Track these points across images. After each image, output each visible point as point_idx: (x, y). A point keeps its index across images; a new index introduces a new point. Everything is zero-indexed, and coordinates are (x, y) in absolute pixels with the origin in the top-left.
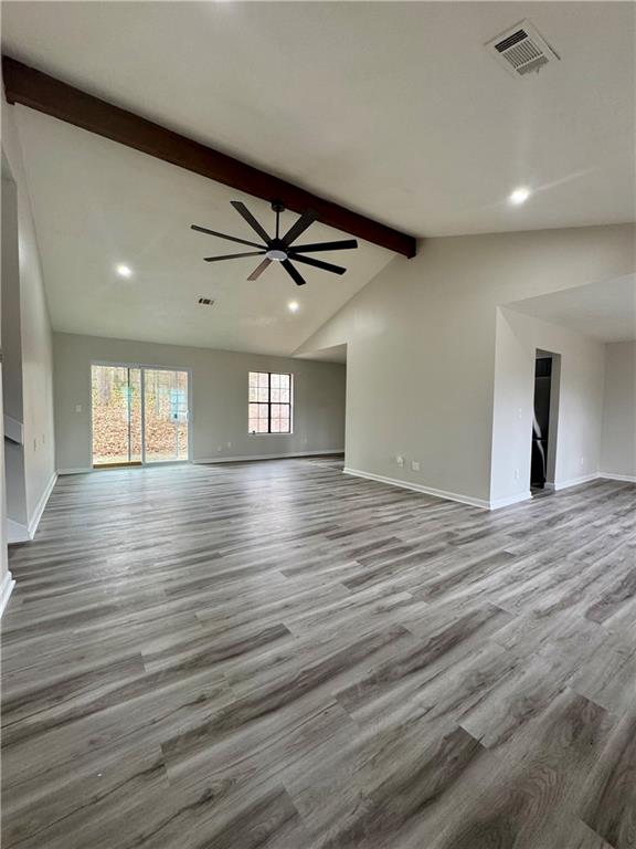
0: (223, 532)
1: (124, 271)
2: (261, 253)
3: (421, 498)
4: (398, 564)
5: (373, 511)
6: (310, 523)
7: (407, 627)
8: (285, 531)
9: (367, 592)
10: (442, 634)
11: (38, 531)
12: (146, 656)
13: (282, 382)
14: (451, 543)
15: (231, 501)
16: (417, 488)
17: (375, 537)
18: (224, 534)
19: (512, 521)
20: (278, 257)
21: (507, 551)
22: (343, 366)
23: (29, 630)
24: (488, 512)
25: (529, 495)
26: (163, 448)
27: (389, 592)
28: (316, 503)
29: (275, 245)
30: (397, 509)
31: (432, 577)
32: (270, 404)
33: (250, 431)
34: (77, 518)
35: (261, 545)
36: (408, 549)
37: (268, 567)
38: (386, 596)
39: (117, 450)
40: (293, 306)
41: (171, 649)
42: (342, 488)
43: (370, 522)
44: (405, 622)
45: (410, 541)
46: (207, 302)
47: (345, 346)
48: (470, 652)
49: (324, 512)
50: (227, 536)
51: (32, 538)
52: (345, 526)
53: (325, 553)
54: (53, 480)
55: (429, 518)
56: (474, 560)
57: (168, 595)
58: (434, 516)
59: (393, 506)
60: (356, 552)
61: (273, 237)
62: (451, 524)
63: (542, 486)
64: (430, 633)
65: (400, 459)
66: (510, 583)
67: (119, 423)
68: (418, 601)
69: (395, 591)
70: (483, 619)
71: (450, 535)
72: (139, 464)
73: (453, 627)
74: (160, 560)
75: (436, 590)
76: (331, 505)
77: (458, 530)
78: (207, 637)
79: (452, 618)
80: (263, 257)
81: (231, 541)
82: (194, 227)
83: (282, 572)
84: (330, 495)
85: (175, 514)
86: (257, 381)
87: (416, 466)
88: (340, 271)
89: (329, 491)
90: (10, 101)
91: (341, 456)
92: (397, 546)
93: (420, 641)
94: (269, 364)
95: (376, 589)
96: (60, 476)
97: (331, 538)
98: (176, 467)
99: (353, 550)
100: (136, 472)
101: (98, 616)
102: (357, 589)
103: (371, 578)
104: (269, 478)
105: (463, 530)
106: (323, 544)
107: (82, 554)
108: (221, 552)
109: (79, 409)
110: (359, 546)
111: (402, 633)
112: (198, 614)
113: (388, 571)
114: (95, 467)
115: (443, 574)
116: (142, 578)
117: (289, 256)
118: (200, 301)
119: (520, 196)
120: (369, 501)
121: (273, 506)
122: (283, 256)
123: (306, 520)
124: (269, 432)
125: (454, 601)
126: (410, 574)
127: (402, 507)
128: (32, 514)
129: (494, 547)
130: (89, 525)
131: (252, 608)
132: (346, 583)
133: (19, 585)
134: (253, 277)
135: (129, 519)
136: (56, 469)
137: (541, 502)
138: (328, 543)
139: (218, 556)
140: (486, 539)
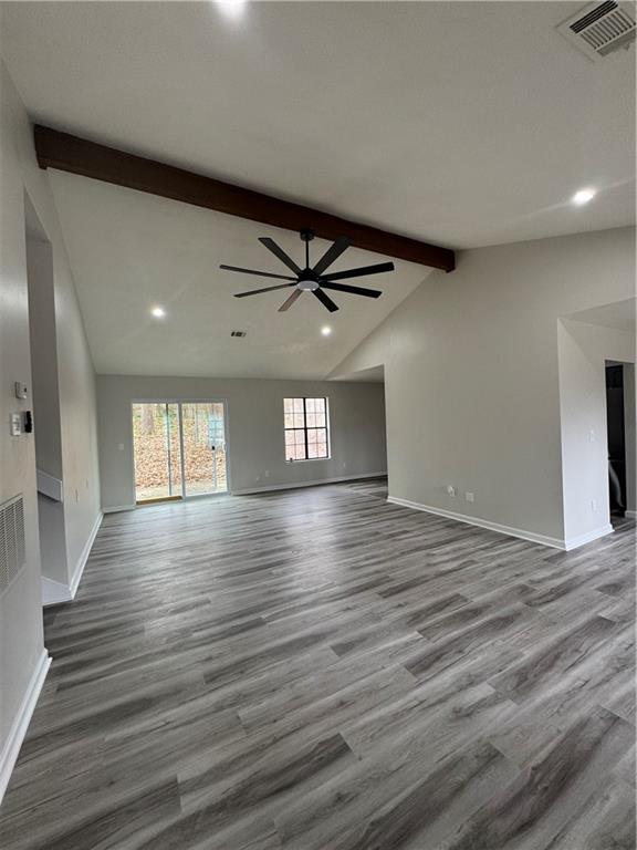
0: (265, 586)
1: (158, 312)
2: (291, 285)
3: (479, 534)
4: (468, 636)
5: (428, 555)
6: (359, 573)
7: (497, 745)
8: (332, 585)
9: (436, 682)
10: (545, 762)
11: (79, 588)
12: (183, 783)
13: (317, 406)
14: (528, 603)
15: (272, 544)
16: (472, 521)
17: (434, 594)
18: (267, 590)
19: (596, 568)
20: (308, 287)
21: (603, 615)
22: (381, 385)
23: (60, 733)
24: (563, 554)
25: (610, 529)
26: (203, 477)
27: (464, 683)
28: (361, 544)
29: (306, 275)
30: (455, 551)
31: (516, 658)
32: (306, 429)
33: (288, 459)
34: (119, 568)
35: (306, 606)
36: (476, 612)
37: (317, 638)
38: (462, 689)
39: (159, 481)
40: (326, 331)
41: (210, 772)
42: (388, 523)
43: (424, 572)
44: (494, 736)
45: (478, 600)
46: (239, 334)
47: (382, 367)
48: (591, 798)
49: (373, 557)
50: (270, 593)
51: (73, 596)
52: (400, 577)
53: (378, 619)
54: (99, 520)
55: (493, 564)
56: (563, 631)
57: (207, 682)
58: (499, 561)
59: (448, 548)
60: (416, 618)
61: (302, 267)
62: (522, 574)
63: (622, 515)
64: (529, 758)
65: (451, 489)
66: (618, 671)
67: (162, 452)
68: (504, 699)
69: (472, 681)
70: (596, 734)
71: (524, 590)
72: (180, 498)
73: (558, 748)
74: (199, 628)
75: (525, 681)
76: (380, 547)
77: (532, 582)
78: (252, 753)
79: (554, 731)
80: (294, 288)
81: (274, 601)
82: (222, 267)
83: (333, 648)
84: (377, 533)
85: (213, 562)
86: (292, 406)
87: (470, 496)
88: (375, 294)
89: (374, 528)
90: (43, 166)
91: (383, 479)
92: (464, 607)
93: (518, 773)
94: (304, 389)
95: (446, 678)
96: (106, 515)
97: (386, 595)
98: (216, 500)
99: (411, 614)
100: (177, 507)
101: (133, 713)
102: (424, 675)
103: (438, 658)
104: (309, 512)
105: (540, 581)
106: (375, 605)
107: (120, 619)
108: (264, 616)
109: (122, 447)
110: (416, 608)
111: (491, 757)
112: (241, 714)
113: (456, 648)
114: (138, 503)
115: (529, 654)
116: (181, 655)
117: (321, 285)
118: (233, 334)
119: (583, 197)
120: (421, 540)
121: (316, 550)
122: (315, 285)
123: (353, 568)
124: (307, 458)
125: (550, 700)
126: (484, 654)
127: (460, 549)
128: (73, 571)
129: (584, 609)
130: (130, 578)
131: (301, 705)
132: (410, 667)
133: (57, 664)
134: (283, 308)
135: (168, 569)
136: (101, 508)
137: (626, 538)
138: (382, 602)
139: (260, 623)
140: (571, 596)
